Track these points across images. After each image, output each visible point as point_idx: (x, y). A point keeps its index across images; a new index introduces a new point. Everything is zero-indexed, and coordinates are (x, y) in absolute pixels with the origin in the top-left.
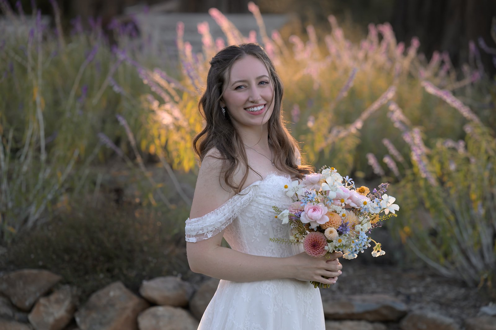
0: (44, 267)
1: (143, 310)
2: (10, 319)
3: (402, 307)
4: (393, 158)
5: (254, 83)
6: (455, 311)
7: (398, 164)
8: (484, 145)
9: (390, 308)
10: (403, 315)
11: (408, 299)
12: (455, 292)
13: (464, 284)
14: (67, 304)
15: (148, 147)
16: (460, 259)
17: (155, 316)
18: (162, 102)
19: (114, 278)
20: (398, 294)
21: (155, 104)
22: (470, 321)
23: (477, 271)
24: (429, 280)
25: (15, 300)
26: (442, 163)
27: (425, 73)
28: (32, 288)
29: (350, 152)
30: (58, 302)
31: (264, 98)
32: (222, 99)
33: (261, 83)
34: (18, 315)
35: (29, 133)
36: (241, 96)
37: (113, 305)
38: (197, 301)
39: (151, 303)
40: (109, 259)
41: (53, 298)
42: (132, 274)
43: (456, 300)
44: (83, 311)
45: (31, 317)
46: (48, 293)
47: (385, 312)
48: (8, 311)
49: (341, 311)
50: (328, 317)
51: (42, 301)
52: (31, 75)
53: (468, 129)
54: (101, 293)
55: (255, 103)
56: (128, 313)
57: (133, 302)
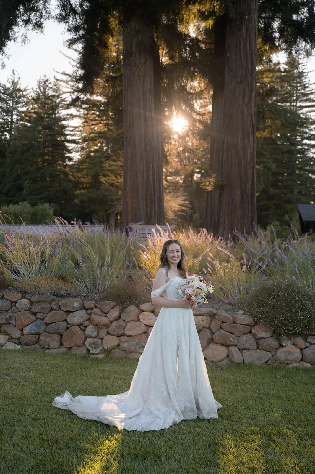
0: (111, 300)
1: (140, 313)
2: (102, 316)
3: (215, 312)
4: (210, 268)
5: (175, 252)
6: (230, 313)
7: (212, 270)
8: (236, 264)
9: (212, 312)
10: (215, 314)
11: (216, 309)
12: (229, 307)
13: (231, 304)
14: (118, 311)
15: (140, 265)
16: (231, 298)
17: (144, 315)
18: (144, 252)
19: (132, 304)
20: (213, 308)
21: (142, 252)
22: (235, 316)
23: (235, 301)
24: (221, 303)
25: (103, 310)
26: (224, 270)
27: (217, 243)
28: (108, 307)
29: (198, 266)
30: (116, 310)
31: (178, 256)
32: (166, 255)
33: (177, 251)
34: (104, 315)
35: (106, 261)
36: (171, 254)
37: (132, 312)
38: (156, 310)
39: (143, 311)
40: (130, 298)
41: (114, 309)
42: (137, 302)
43: (230, 309)
44: (123, 313)
45: (108, 315)
46: (113, 308)
47: (210, 313)
48: (102, 314)
49: (198, 313)
50: (194, 315)
51: (111, 310)
52: (106, 244)
53: (231, 259)
54: (128, 308)
55: (175, 257)
56: (136, 314)
57: (137, 311)
